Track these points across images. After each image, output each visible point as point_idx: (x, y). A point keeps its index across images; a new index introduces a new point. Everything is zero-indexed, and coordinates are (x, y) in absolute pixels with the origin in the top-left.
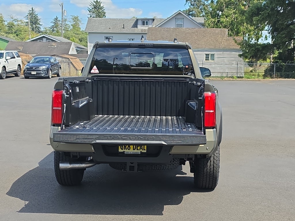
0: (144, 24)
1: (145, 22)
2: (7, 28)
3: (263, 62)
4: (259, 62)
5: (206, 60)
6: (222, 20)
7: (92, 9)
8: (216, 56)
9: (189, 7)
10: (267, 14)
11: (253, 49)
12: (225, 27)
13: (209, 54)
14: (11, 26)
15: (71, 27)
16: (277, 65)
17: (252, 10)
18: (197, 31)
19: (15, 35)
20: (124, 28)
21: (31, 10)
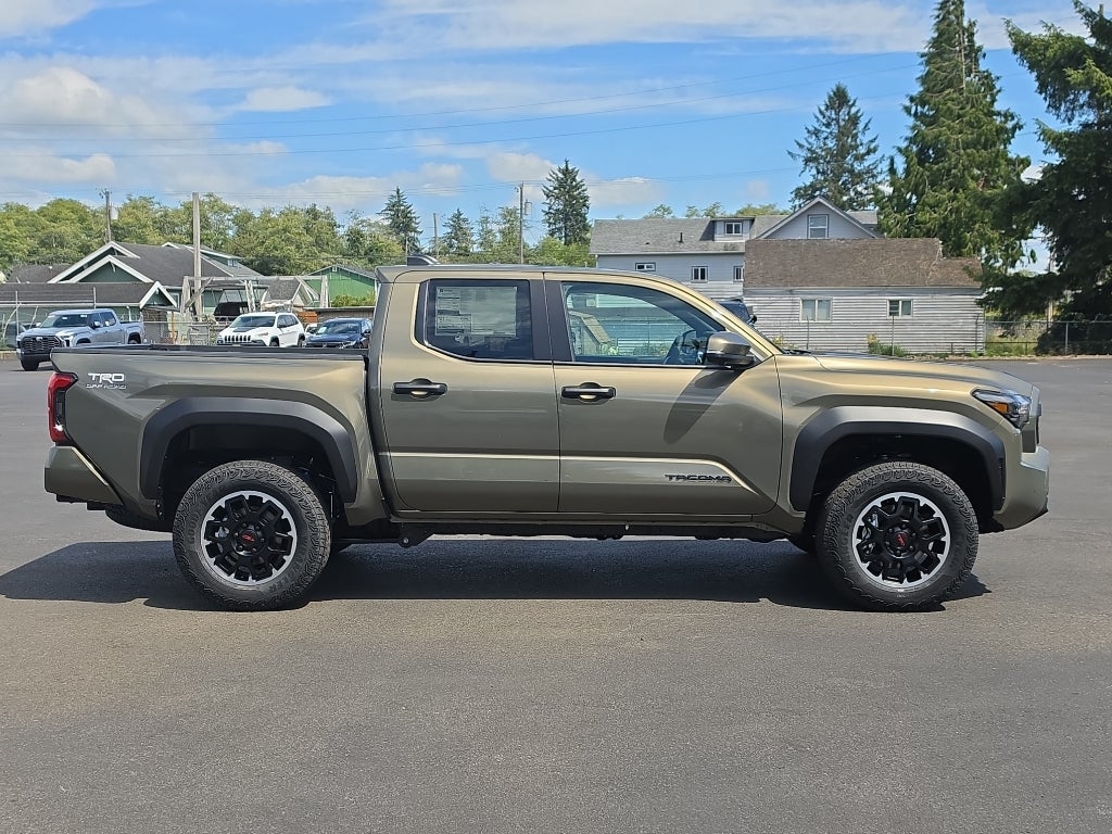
0: (729, 230)
1: (732, 226)
2: (345, 244)
3: (1036, 316)
4: (1026, 317)
5: (891, 314)
6: (920, 217)
7: (555, 188)
8: (914, 305)
9: (812, 179)
10: (1048, 206)
11: (1014, 290)
12: (928, 234)
13: (898, 301)
14: (355, 238)
15: (499, 237)
16: (1072, 324)
17: (1009, 197)
18: (866, 248)
19: (365, 261)
20: (681, 241)
21: (395, 194)
